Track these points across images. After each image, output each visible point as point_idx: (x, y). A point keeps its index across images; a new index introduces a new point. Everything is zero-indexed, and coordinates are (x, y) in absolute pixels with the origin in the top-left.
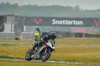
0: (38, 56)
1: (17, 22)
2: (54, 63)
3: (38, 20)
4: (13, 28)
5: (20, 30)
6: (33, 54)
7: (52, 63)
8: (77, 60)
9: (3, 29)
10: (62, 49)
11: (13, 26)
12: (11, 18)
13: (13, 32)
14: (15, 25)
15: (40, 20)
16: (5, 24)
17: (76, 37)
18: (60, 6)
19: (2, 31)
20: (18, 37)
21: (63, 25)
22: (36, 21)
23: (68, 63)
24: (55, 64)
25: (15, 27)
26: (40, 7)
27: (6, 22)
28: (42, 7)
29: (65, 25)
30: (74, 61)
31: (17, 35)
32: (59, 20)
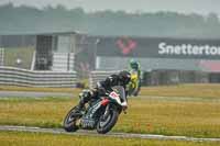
0: (91, 123)
1: (80, 49)
2: (162, 139)
3: (127, 45)
4: (71, 62)
5: (88, 66)
6: (81, 116)
7: (157, 139)
8: (213, 134)
9: (50, 63)
10: (180, 109)
11: (72, 58)
12: (67, 39)
13: (71, 71)
14: (75, 56)
15: (133, 45)
16: (53, 52)
17: (211, 81)
18: (176, 14)
19: (48, 69)
20: (82, 82)
21: (181, 56)
22: (122, 46)
23: (193, 139)
24: (164, 142)
25: (75, 60)
26: (133, 15)
27: (56, 49)
28: (137, 15)
29: (187, 55)
30: (206, 134)
31: (81, 77)
32: (174, 45)
